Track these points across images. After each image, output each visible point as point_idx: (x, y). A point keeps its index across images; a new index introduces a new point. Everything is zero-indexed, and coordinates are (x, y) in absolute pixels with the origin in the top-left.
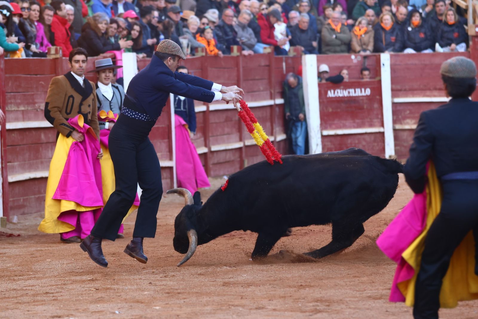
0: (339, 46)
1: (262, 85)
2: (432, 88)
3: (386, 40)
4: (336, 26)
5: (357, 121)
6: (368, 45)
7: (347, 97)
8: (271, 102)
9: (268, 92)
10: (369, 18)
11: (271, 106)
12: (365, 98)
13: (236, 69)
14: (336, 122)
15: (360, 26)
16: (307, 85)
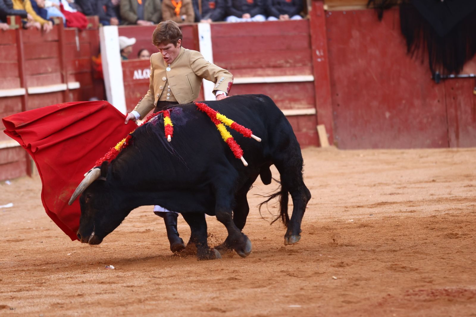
1: (50, 66)
2: (264, 66)
3: (203, 6)
8: (62, 87)
9: (59, 74)
11: (63, 92)
13: (15, 45)
16: (107, 64)
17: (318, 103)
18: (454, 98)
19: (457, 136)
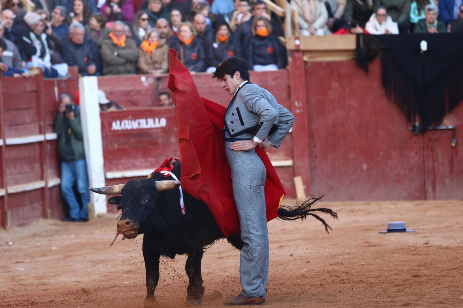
0: (123, 64)
1: (28, 117)
3: (185, 56)
4: (119, 40)
5: (150, 159)
6: (161, 64)
7: (137, 130)
8: (40, 138)
9: (37, 125)
10: (160, 30)
11: (40, 143)
12: (159, 130)
14: (123, 161)
15: (150, 39)
16: (86, 115)
17: (295, 154)
18: (432, 150)
19: (434, 189)
